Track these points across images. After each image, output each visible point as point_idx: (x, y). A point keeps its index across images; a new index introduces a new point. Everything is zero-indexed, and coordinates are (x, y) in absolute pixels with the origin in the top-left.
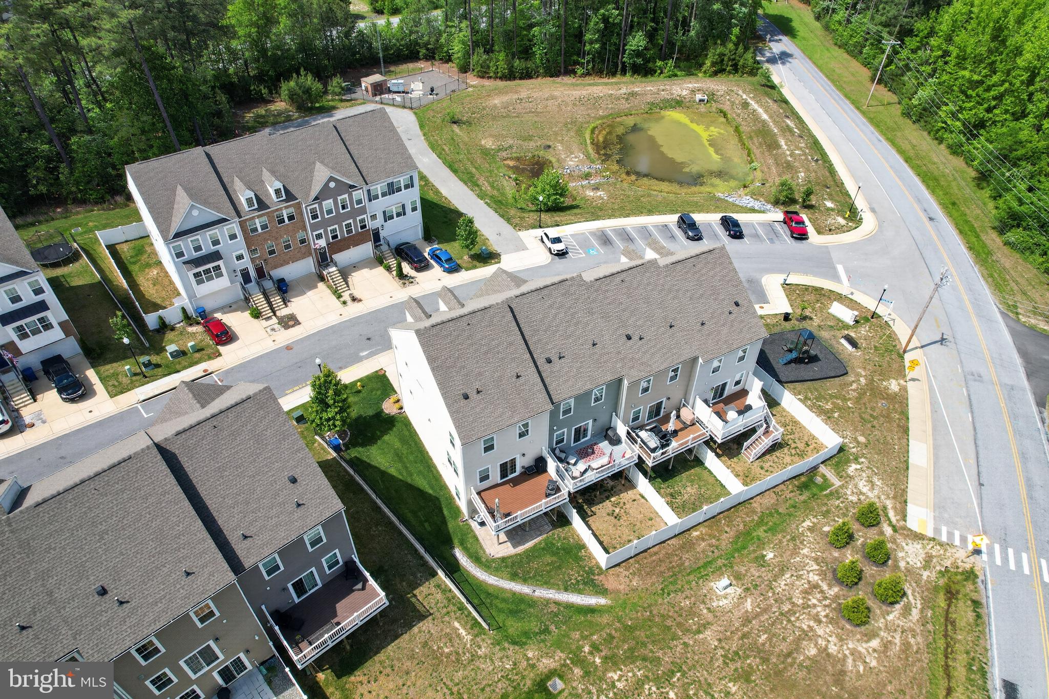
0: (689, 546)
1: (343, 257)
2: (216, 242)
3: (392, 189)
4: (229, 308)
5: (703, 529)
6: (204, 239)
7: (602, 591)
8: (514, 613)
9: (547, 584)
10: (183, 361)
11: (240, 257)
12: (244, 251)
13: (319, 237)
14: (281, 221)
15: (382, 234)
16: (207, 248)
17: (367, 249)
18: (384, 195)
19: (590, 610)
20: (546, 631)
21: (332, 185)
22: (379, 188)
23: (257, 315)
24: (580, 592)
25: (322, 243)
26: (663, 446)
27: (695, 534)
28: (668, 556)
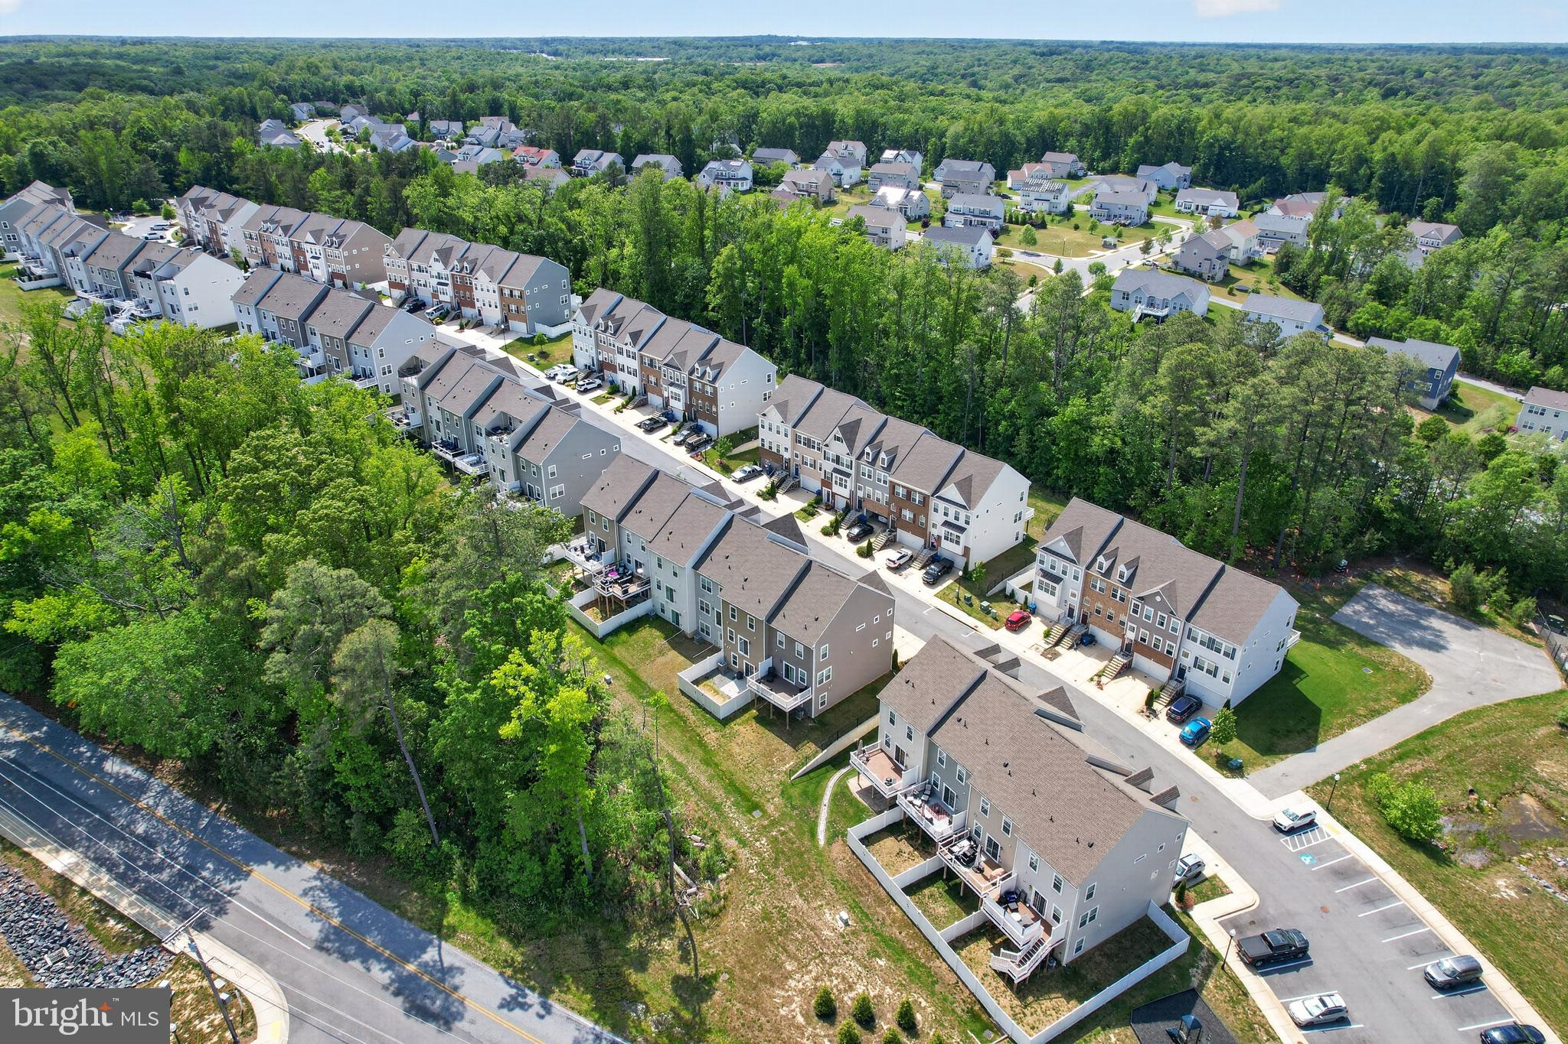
0: (880, 902)
1: (1140, 660)
2: (1064, 573)
3: (1211, 644)
4: (1046, 620)
5: (899, 914)
6: (1060, 564)
7: (830, 841)
8: (805, 793)
9: (831, 812)
10: (982, 614)
11: (1074, 595)
12: (1078, 593)
13: (1133, 629)
14: (1115, 596)
15: (1187, 675)
16: (1057, 572)
17: (1163, 673)
18: (1202, 643)
19: (813, 834)
20: (793, 808)
21: (1158, 599)
22: (1201, 634)
23: (1047, 635)
24: (827, 829)
25: (1130, 635)
26: (957, 858)
27: (894, 909)
28: (867, 886)
